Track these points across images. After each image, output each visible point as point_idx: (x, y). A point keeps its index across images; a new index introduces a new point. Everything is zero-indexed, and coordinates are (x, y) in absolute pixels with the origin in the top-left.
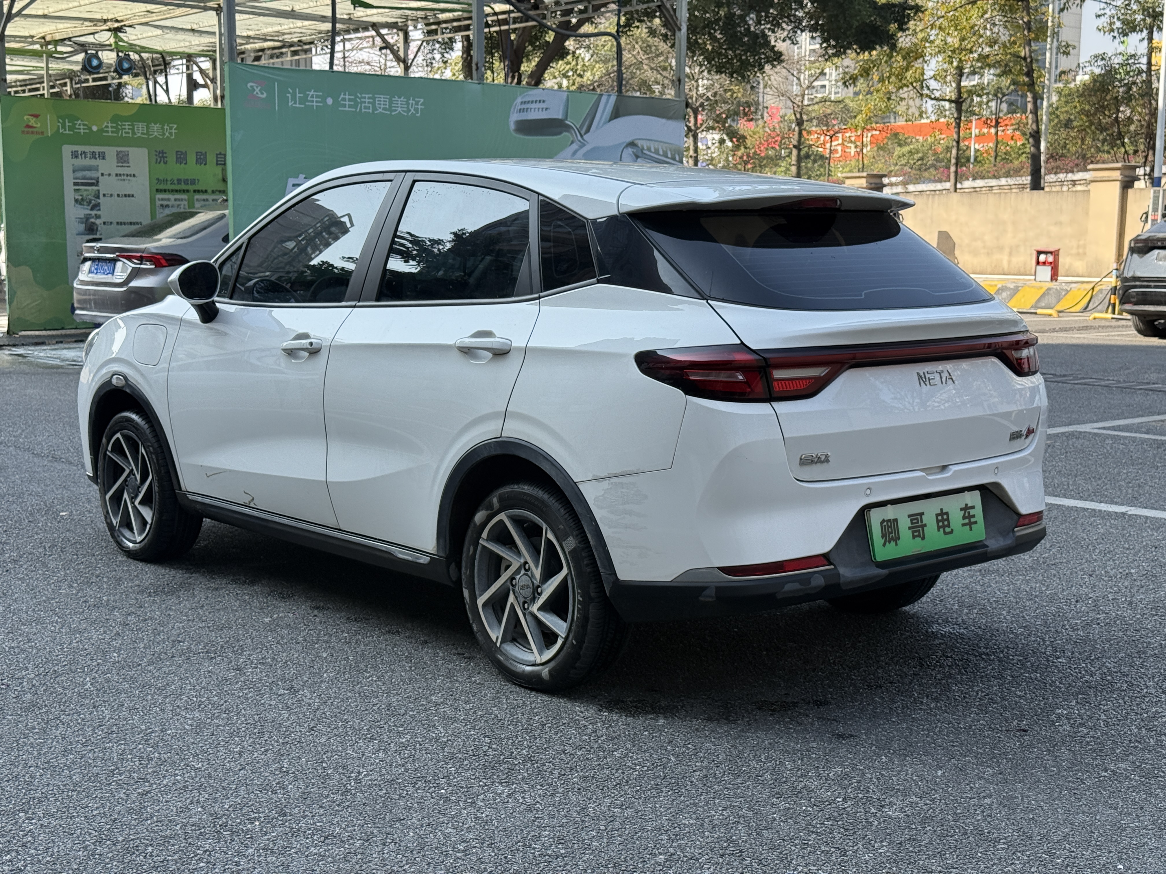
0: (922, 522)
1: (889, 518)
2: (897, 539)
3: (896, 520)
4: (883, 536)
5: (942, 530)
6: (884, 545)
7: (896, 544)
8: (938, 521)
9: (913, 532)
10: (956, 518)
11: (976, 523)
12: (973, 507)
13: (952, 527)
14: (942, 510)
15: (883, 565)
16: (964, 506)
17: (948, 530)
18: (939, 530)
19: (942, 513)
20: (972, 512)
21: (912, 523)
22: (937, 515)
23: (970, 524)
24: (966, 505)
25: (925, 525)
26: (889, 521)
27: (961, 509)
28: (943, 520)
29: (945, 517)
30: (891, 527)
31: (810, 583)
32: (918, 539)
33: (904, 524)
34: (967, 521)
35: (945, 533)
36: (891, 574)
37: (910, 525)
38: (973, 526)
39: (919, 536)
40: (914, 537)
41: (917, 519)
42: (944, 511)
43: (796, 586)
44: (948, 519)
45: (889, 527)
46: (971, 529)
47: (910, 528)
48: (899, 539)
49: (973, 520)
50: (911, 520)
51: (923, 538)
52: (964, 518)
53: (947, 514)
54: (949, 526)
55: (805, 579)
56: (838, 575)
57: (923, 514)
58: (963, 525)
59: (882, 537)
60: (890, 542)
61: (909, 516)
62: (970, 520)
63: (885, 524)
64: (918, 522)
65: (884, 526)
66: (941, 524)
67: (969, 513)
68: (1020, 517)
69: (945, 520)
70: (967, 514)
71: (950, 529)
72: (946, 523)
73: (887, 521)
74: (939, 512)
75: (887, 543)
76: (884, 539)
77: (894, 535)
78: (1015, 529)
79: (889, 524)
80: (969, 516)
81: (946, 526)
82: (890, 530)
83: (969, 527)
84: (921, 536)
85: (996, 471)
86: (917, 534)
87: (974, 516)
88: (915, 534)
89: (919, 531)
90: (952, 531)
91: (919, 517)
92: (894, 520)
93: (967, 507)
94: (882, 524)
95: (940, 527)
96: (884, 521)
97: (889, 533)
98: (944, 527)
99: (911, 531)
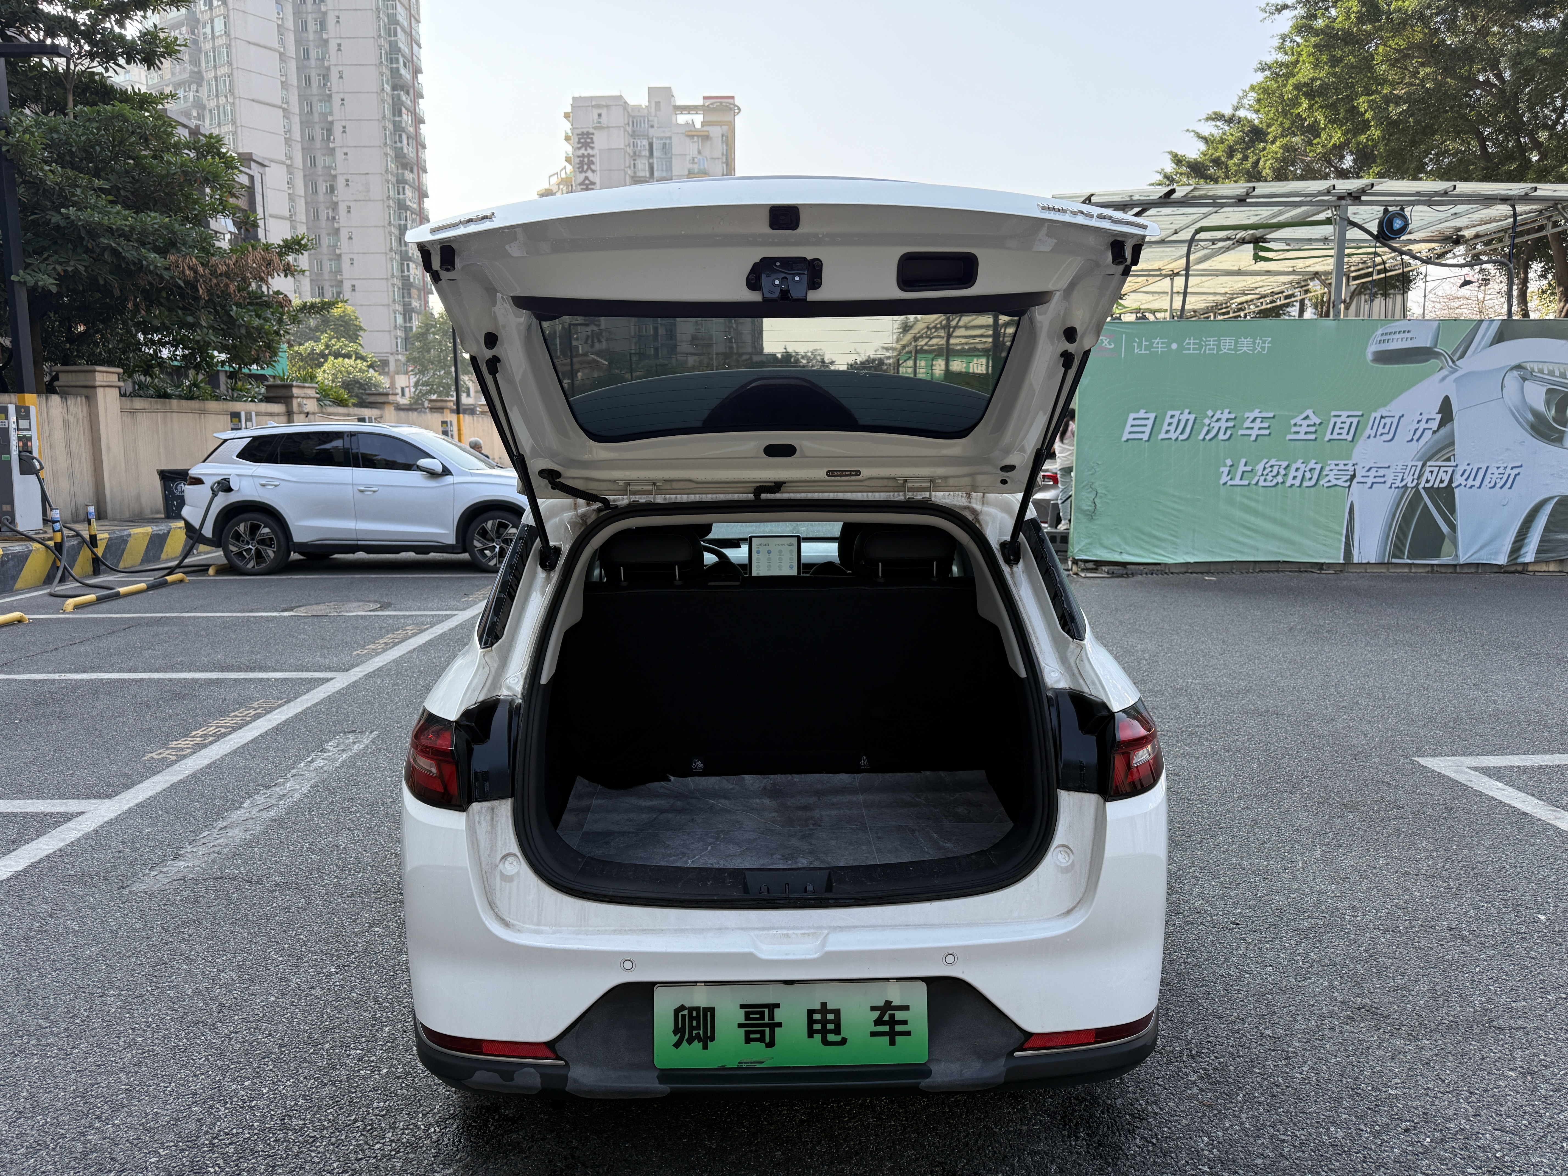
0: (772, 1018)
1: (695, 1005)
3: (712, 1010)
4: (678, 1031)
5: (818, 1037)
6: (677, 1045)
9: (747, 1034)
10: (858, 1021)
12: (904, 1008)
13: (844, 1033)
14: (824, 1005)
15: (666, 1075)
16: (882, 1004)
17: (831, 1037)
18: (810, 1036)
19: (823, 1010)
20: (899, 1015)
21: (747, 1019)
22: (811, 1012)
23: (892, 1036)
24: (888, 1002)
26: (695, 1009)
27: (873, 1009)
30: (697, 1018)
31: (514, 1078)
32: (758, 1045)
33: (729, 1017)
34: (886, 1028)
35: (825, 1042)
36: (674, 1093)
37: (742, 1020)
38: (898, 1039)
39: (762, 1040)
40: (748, 1040)
41: (762, 1013)
42: (829, 1007)
43: (493, 1078)
44: (837, 1022)
45: (691, 1018)
47: (740, 1026)
48: (713, 1039)
49: (898, 1028)
50: (747, 1013)
51: (771, 1044)
53: (837, 1012)
54: (837, 1031)
55: (507, 1073)
56: (566, 1078)
57: (778, 1006)
58: (873, 1034)
59: (675, 1032)
60: (690, 1042)
61: (742, 1006)
62: (892, 1028)
63: (686, 1012)
64: (762, 1018)
65: (684, 1016)
66: (817, 1027)
67: (892, 1016)
68: (1029, 1035)
69: (831, 1021)
70: (886, 1018)
71: (838, 1038)
72: (831, 1026)
73: (691, 1009)
74: (818, 1007)
75: (685, 1043)
76: (678, 1036)
77: (701, 1032)
78: (1016, 1054)
79: (694, 1014)
80: (893, 1022)
81: (831, 1031)
82: (694, 1023)
83: (887, 1038)
84: (767, 1040)
85: (950, 959)
86: (758, 1036)
87: (905, 1022)
88: (752, 1036)
89: (762, 1033)
90: (844, 1041)
91: (766, 1010)
92: (706, 1010)
93: (888, 1005)
94: (677, 1012)
95: (817, 1032)
96: (682, 1008)
97: (692, 1028)
98: (824, 1032)
99: (742, 1030)
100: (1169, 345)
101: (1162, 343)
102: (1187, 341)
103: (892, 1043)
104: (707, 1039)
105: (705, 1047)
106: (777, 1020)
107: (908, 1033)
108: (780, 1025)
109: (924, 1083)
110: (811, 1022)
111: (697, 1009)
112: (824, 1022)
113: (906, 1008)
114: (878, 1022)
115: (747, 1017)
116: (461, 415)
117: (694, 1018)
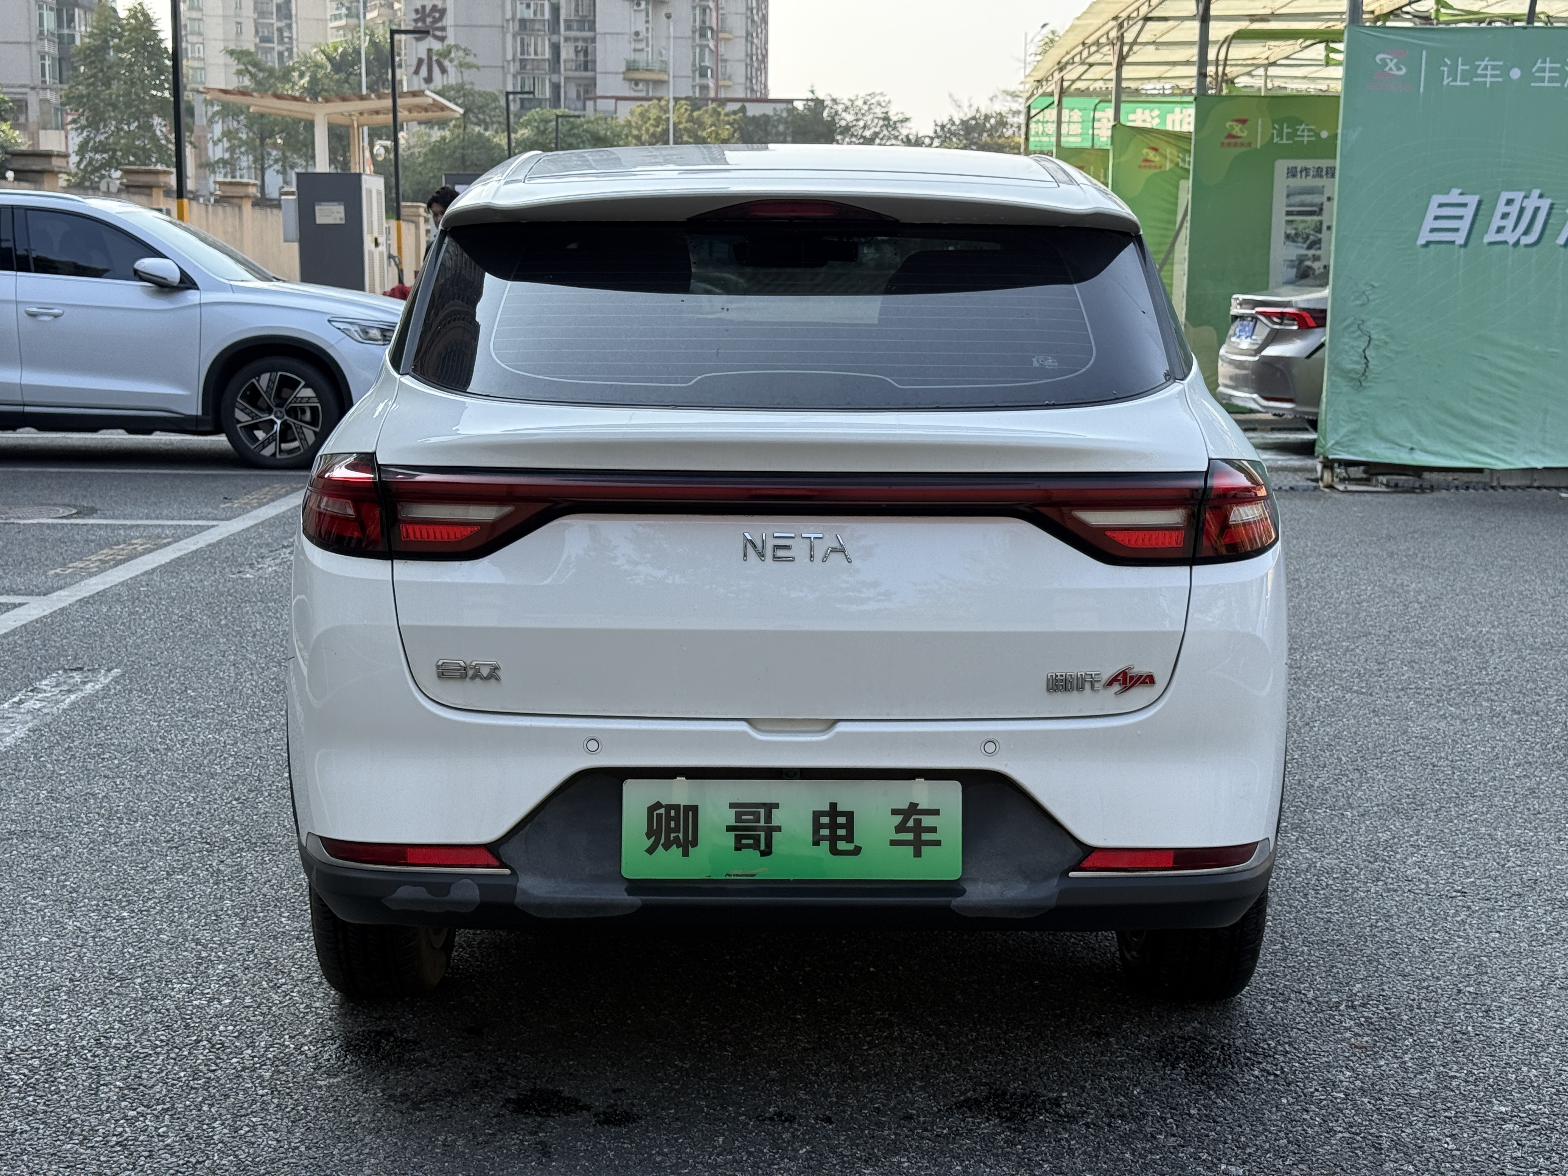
0: (769, 820)
1: (674, 802)
3: (695, 809)
4: (652, 833)
5: (825, 845)
6: (651, 850)
9: (738, 838)
10: (876, 827)
11: (936, 843)
12: (933, 812)
13: (858, 840)
14: (833, 805)
15: (636, 886)
16: (905, 806)
17: (842, 845)
18: (816, 844)
19: (833, 812)
20: (927, 821)
21: (739, 820)
22: (817, 815)
23: (918, 846)
24: (913, 805)
26: (674, 807)
27: (895, 812)
29: (841, 820)
30: (677, 819)
31: (449, 893)
32: (750, 853)
33: (716, 818)
34: (910, 836)
35: (834, 851)
36: (645, 908)
37: (732, 822)
38: (925, 849)
39: (756, 846)
40: (740, 847)
41: (756, 814)
42: (841, 809)
43: (421, 893)
44: (850, 826)
45: (669, 818)
47: (729, 829)
48: (695, 843)
49: (925, 836)
50: (738, 814)
51: (767, 852)
53: (850, 815)
54: (849, 838)
56: (514, 889)
57: (776, 806)
58: (893, 843)
59: (649, 835)
60: (667, 847)
61: (732, 806)
62: (918, 836)
63: (662, 811)
64: (757, 820)
65: (659, 816)
66: (825, 832)
67: (918, 822)
68: (1089, 850)
69: (841, 826)
70: (911, 823)
71: (850, 847)
72: (841, 832)
73: (669, 807)
74: (826, 809)
75: (660, 848)
76: (653, 839)
77: (681, 835)
78: (1072, 874)
79: (673, 813)
80: (919, 829)
81: (841, 838)
82: (673, 824)
83: (910, 849)
84: (763, 847)
85: (990, 747)
86: (751, 841)
87: (933, 830)
88: (744, 841)
89: (757, 839)
90: (857, 851)
91: (762, 811)
92: (688, 808)
93: (913, 808)
94: (651, 810)
95: (824, 838)
96: (658, 805)
97: (669, 831)
98: (833, 839)
99: (732, 834)
100: (1505, 71)
101: (1494, 68)
102: (1539, 64)
103: (918, 854)
104: (689, 843)
105: (686, 854)
106: (775, 823)
107: (938, 843)
108: (778, 829)
109: (956, 902)
110: (817, 826)
111: (676, 807)
112: (833, 826)
113: (936, 812)
114: (900, 829)
115: (738, 817)
116: (185, 201)
117: (673, 819)
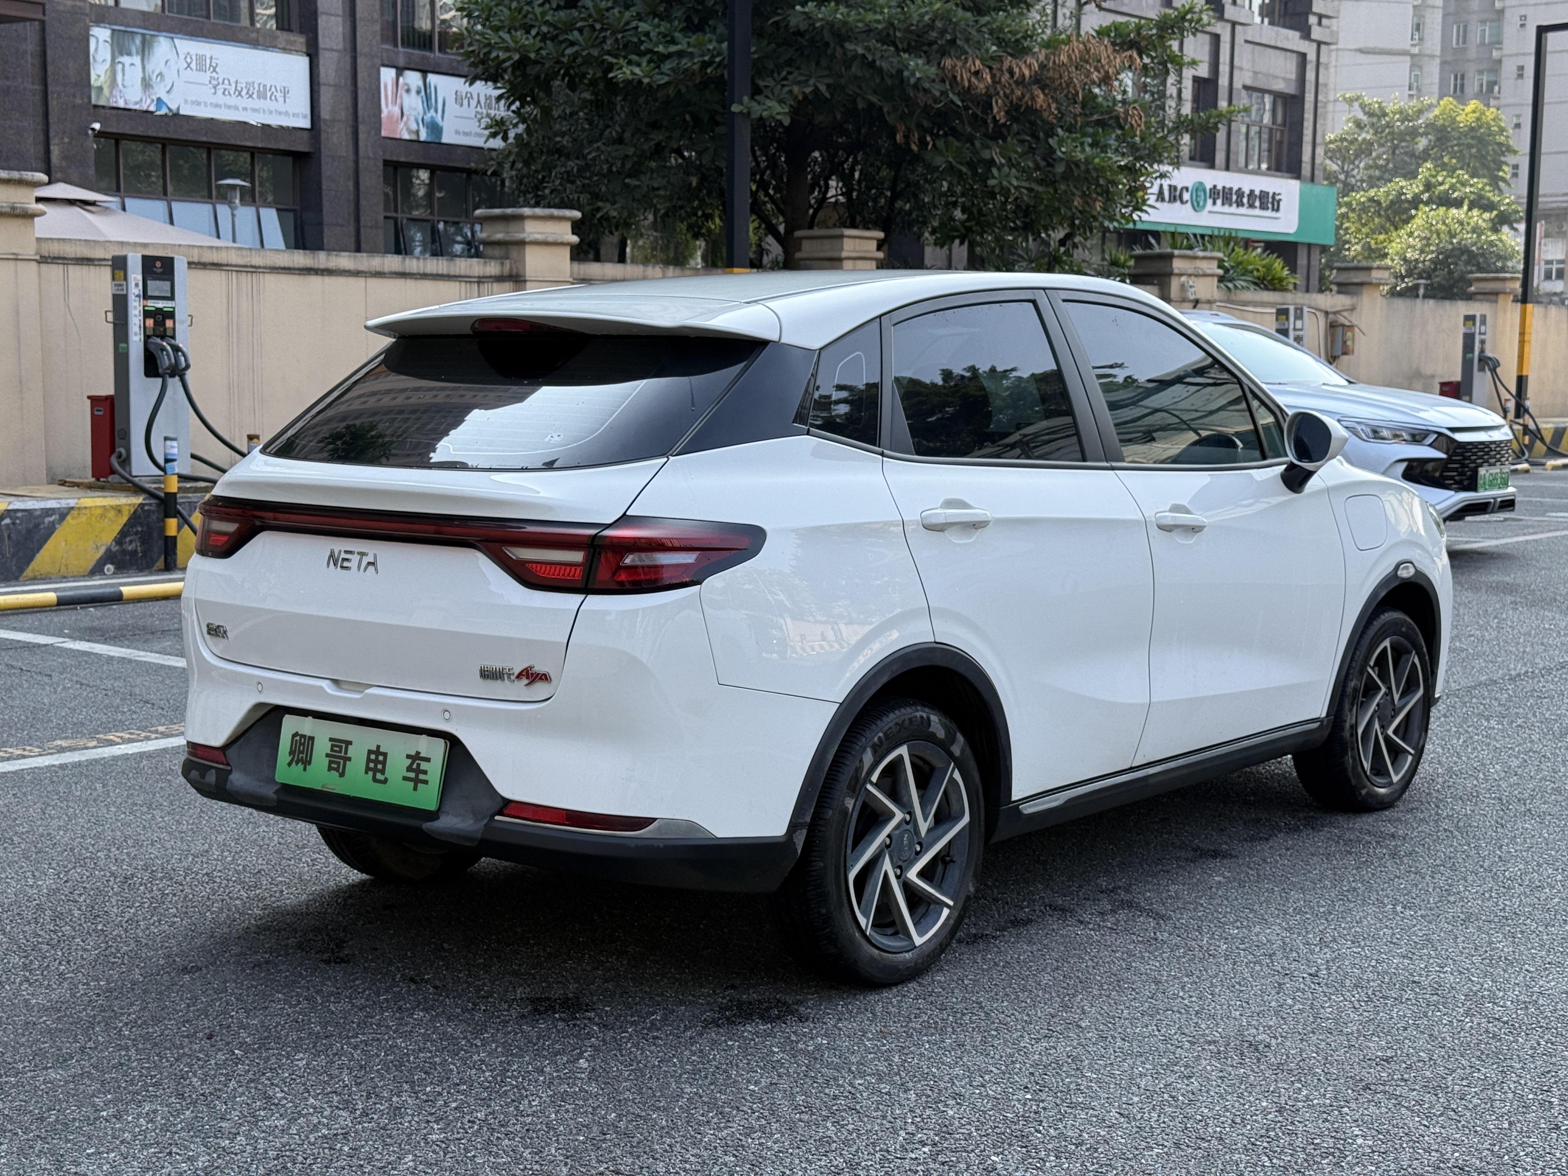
0: (346, 752)
1: (304, 733)
2: (307, 762)
3: (312, 739)
4: (292, 753)
5: (371, 773)
6: (290, 764)
7: (305, 769)
8: (369, 760)
9: (330, 762)
10: (397, 765)
11: (426, 782)
12: (428, 760)
13: (386, 774)
14: (378, 747)
16: (413, 753)
17: (379, 776)
18: (366, 773)
19: (378, 752)
20: (424, 766)
21: (332, 750)
22: (370, 752)
23: (416, 781)
24: (418, 753)
25: (349, 759)
26: (304, 736)
27: (408, 757)
28: (376, 762)
29: (381, 758)
30: (303, 744)
31: (205, 777)
32: (335, 774)
33: (322, 747)
34: (412, 775)
35: (375, 780)
37: (329, 751)
38: (420, 785)
39: (337, 770)
40: (330, 769)
41: (341, 747)
42: (382, 750)
43: (196, 776)
44: (384, 763)
45: (301, 744)
46: (415, 789)
47: (327, 755)
48: (310, 763)
49: (421, 777)
50: (333, 746)
51: (342, 775)
52: (409, 769)
53: (385, 755)
54: (383, 772)
56: (228, 779)
57: (350, 743)
58: (405, 779)
59: (290, 754)
60: (297, 763)
61: (331, 740)
62: (417, 776)
63: (298, 738)
64: (340, 752)
65: (297, 741)
66: (372, 765)
67: (419, 766)
68: (507, 802)
69: (381, 762)
70: (415, 766)
71: (382, 777)
72: (380, 767)
73: (301, 736)
74: (374, 749)
75: (294, 763)
76: (291, 757)
77: (304, 756)
78: (497, 818)
79: (303, 741)
80: (419, 771)
81: (379, 771)
82: (302, 748)
83: (412, 784)
84: (341, 771)
85: (447, 715)
86: (336, 766)
87: (426, 772)
88: (333, 765)
89: (339, 764)
90: (385, 781)
91: (344, 746)
92: (310, 738)
93: (417, 755)
94: (293, 736)
95: (371, 769)
96: (297, 734)
97: (300, 752)
98: (375, 771)
99: (328, 759)
106: (349, 755)
109: (427, 826)
